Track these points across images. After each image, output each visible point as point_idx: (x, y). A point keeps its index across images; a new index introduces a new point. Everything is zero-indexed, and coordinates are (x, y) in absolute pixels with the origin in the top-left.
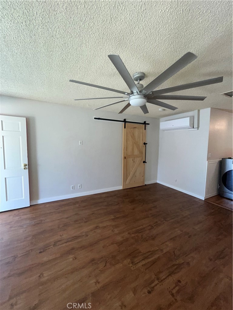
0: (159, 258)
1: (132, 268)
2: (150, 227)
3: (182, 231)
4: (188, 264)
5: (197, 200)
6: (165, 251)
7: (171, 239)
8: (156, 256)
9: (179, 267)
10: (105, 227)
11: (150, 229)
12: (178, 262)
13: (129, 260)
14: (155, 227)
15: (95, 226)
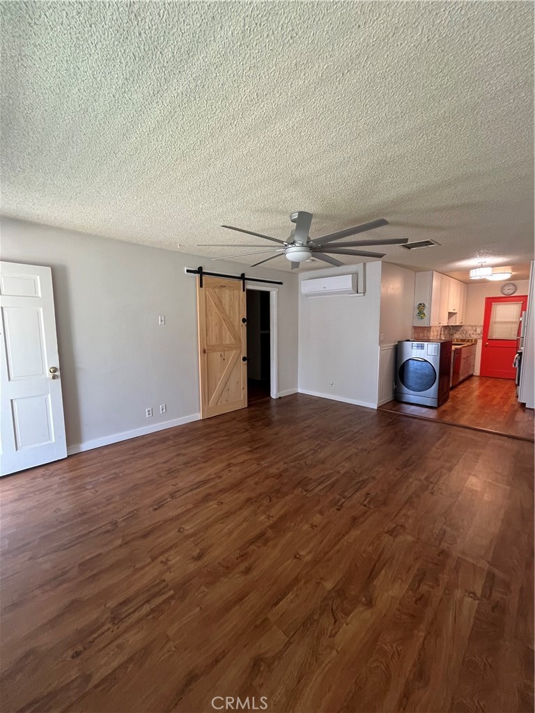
0: (337, 480)
1: (308, 495)
2: (313, 452)
3: (357, 448)
4: (374, 478)
5: (367, 410)
6: (342, 472)
7: (346, 459)
8: (334, 479)
9: (364, 482)
10: (243, 462)
11: (314, 454)
12: (361, 479)
13: (300, 489)
14: (319, 450)
15: (226, 463)
